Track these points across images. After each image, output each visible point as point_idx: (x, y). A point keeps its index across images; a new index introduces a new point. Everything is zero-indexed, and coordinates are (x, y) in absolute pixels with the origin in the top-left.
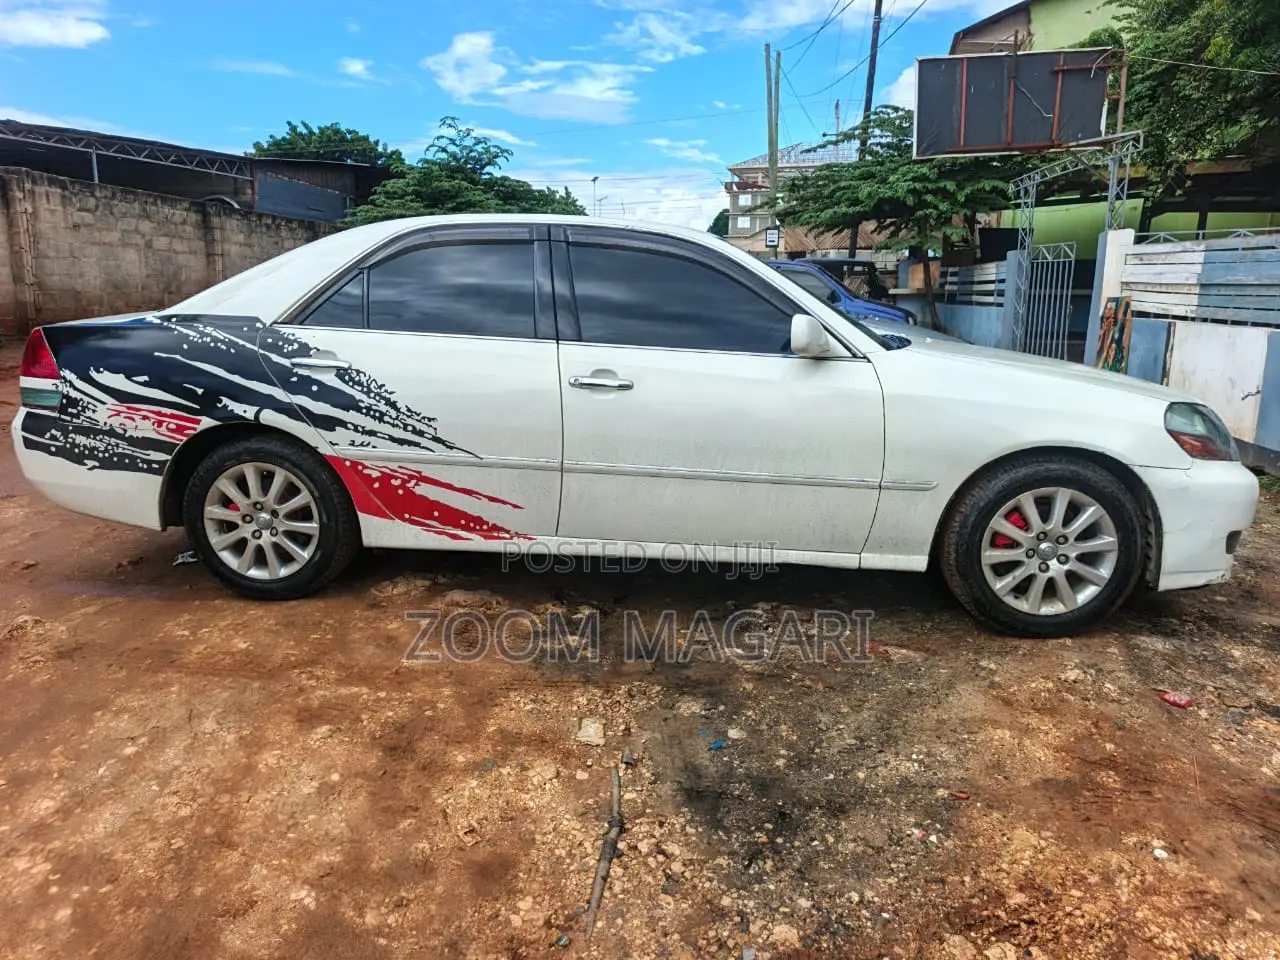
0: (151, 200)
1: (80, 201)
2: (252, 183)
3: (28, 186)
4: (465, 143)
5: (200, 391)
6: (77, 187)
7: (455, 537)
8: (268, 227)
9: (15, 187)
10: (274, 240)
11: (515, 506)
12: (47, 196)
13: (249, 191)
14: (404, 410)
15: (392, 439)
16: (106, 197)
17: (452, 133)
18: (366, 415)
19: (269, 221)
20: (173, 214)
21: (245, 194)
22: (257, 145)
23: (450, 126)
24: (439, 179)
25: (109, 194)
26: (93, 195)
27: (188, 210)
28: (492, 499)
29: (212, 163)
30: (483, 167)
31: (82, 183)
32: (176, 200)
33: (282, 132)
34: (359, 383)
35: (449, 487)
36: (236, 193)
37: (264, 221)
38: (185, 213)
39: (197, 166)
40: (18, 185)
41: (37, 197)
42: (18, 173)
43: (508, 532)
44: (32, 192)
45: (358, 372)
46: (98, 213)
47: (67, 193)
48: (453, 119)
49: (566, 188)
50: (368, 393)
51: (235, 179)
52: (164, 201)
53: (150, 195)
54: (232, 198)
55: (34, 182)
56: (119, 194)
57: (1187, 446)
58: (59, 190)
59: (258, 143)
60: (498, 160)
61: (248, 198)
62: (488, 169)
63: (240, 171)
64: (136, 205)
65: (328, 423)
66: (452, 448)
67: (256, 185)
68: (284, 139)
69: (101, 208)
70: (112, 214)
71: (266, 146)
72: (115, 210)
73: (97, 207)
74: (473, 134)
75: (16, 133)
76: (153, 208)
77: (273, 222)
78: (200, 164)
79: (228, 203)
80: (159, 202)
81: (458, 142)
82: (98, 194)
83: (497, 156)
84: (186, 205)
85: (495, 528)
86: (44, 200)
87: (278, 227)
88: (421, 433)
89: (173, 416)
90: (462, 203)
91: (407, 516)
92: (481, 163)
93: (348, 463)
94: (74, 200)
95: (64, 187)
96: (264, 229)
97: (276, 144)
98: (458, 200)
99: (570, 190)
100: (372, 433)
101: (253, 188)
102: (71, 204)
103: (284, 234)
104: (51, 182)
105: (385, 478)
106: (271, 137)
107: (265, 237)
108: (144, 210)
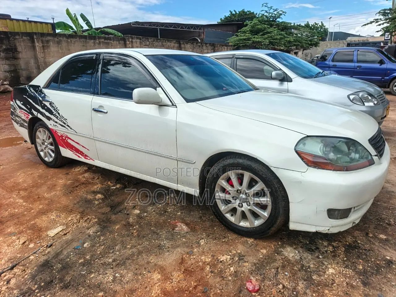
0: (165, 41)
1: (145, 43)
2: (203, 32)
3: (130, 40)
4: (270, 12)
5: (29, 107)
6: (144, 39)
7: (79, 157)
8: (199, 46)
9: (127, 40)
10: (201, 50)
11: (88, 150)
12: (136, 42)
13: (203, 35)
14: (61, 116)
15: (60, 124)
16: (152, 41)
17: (266, 9)
18: (55, 116)
19: (200, 44)
20: (171, 45)
21: (201, 36)
22: (221, 19)
23: (266, 6)
24: (258, 25)
25: (153, 40)
26: (148, 41)
27: (175, 43)
28: (83, 147)
29: (192, 28)
30: (276, 19)
31: (145, 38)
32: (171, 40)
33: (228, 14)
34: (53, 107)
35: (73, 141)
36: (199, 36)
37: (198, 44)
38: (174, 44)
39: (187, 29)
40: (128, 40)
41: (133, 42)
42: (128, 36)
43: (89, 157)
44: (132, 42)
45: (53, 103)
46: (150, 46)
47: (141, 41)
48: (266, 4)
49: (322, 22)
50: (54, 110)
51: (199, 32)
52: (168, 41)
53: (164, 40)
54: (198, 37)
55: (132, 38)
56: (155, 40)
57: (305, 160)
58: (139, 40)
59: (221, 18)
60: (281, 16)
61: (202, 37)
62: (278, 20)
63: (200, 29)
64: (160, 43)
65: (49, 119)
66: (71, 129)
67: (205, 33)
68: (228, 16)
69: (151, 44)
70: (153, 46)
71: (223, 19)
72: (154, 45)
73: (149, 44)
74: (273, 8)
75: (139, 25)
76: (165, 43)
77: (201, 45)
78: (189, 28)
79: (197, 39)
80: (167, 41)
81: (268, 12)
82: (150, 40)
83: (281, 14)
84: (174, 42)
85: (86, 156)
86: (135, 43)
87: (203, 46)
88: (65, 123)
89: (26, 114)
90: (265, 33)
91: (69, 148)
92: (275, 18)
93: (54, 131)
94: (143, 43)
95: (140, 39)
96: (198, 47)
97: (226, 18)
98: (264, 32)
99: (323, 23)
100: (56, 122)
101: (204, 34)
102: (143, 44)
103: (204, 48)
104: (137, 38)
105: (62, 136)
106: (225, 16)
107: (198, 49)
108: (163, 44)
